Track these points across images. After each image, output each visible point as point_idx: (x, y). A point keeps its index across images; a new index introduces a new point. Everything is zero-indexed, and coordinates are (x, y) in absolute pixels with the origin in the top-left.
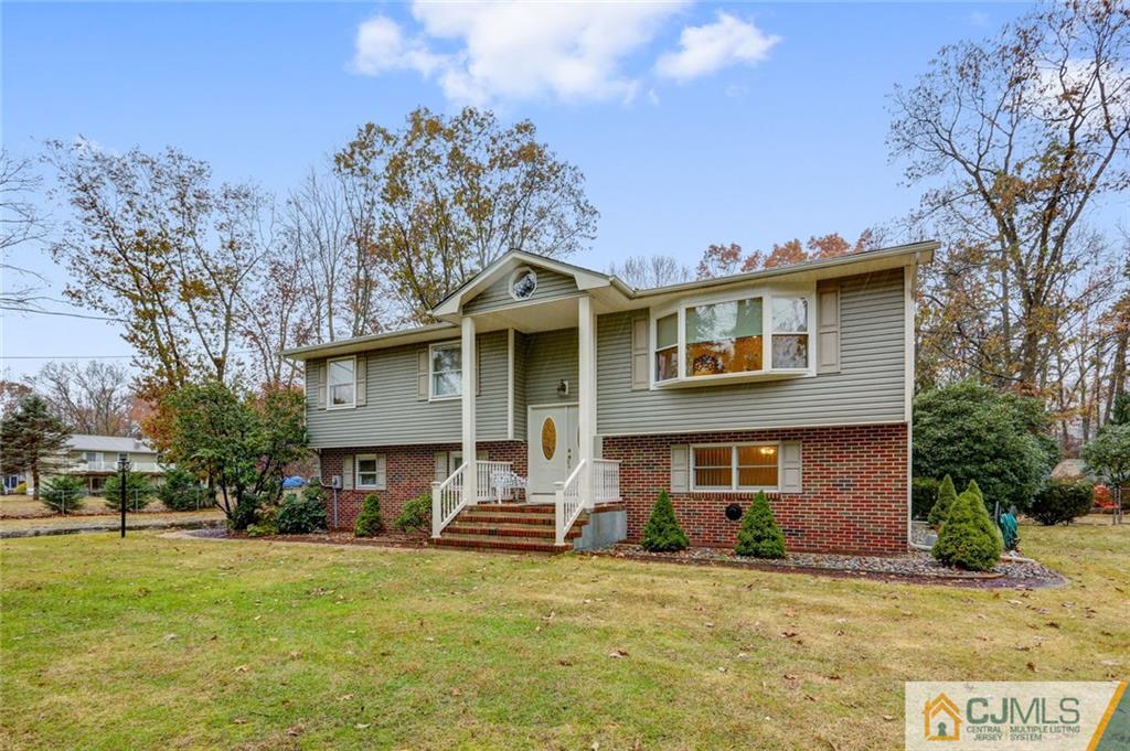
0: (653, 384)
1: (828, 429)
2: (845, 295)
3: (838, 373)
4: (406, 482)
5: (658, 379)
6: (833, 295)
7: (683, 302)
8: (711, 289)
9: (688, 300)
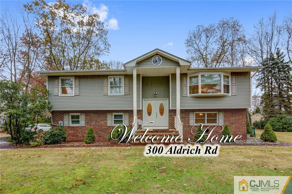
0: (189, 95)
1: (229, 109)
2: (237, 77)
3: (236, 96)
4: (94, 123)
5: (190, 94)
6: (235, 76)
7: (200, 73)
8: (210, 70)
9: (202, 73)
